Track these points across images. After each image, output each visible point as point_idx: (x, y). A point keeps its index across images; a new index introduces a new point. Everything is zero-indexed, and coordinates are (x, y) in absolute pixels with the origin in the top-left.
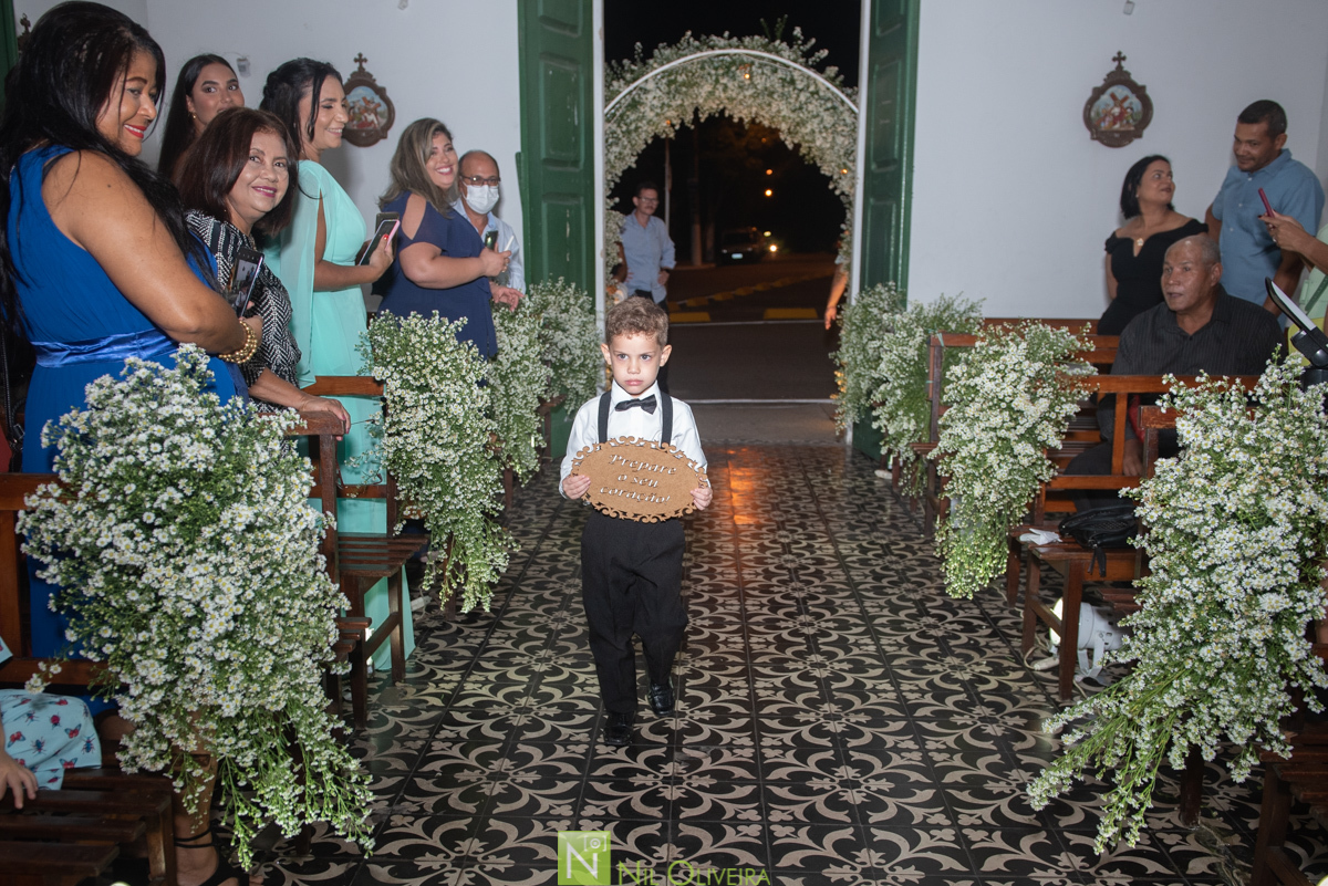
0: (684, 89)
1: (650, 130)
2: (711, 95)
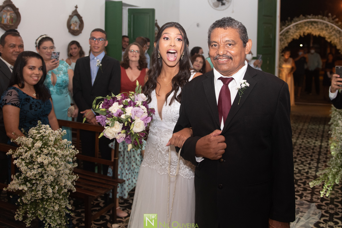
0: (300, 28)
1: (292, 37)
2: (307, 29)
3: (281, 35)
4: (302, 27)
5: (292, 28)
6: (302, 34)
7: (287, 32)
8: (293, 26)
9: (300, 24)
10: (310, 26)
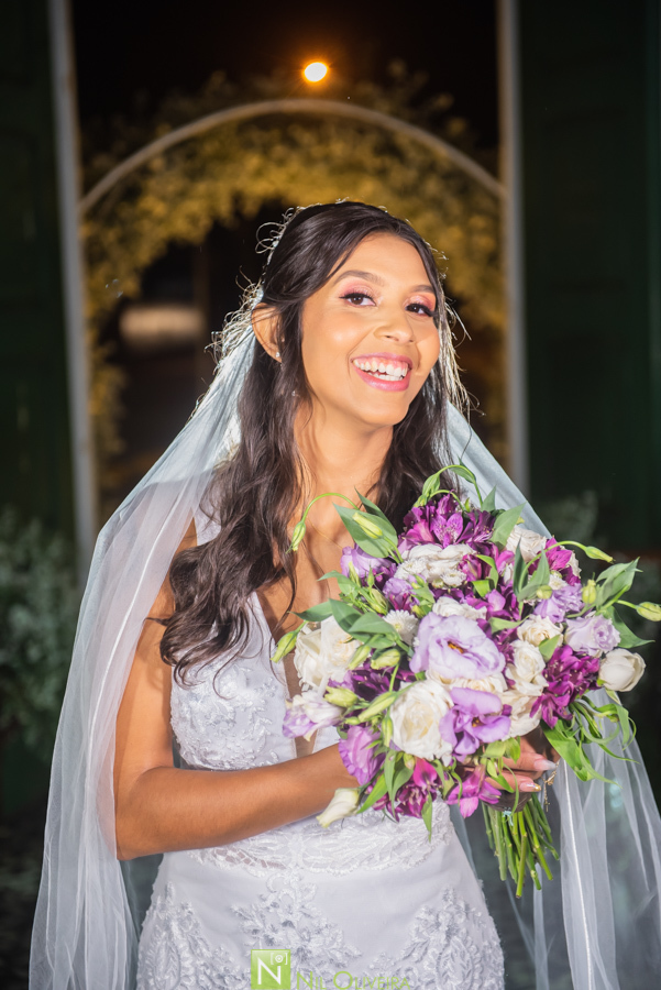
0: (214, 166)
1: (162, 233)
2: (259, 173)
3: (92, 215)
4: (222, 158)
5: (158, 164)
6: (224, 208)
7: (131, 192)
8: (169, 153)
9: (212, 134)
10: (279, 150)
